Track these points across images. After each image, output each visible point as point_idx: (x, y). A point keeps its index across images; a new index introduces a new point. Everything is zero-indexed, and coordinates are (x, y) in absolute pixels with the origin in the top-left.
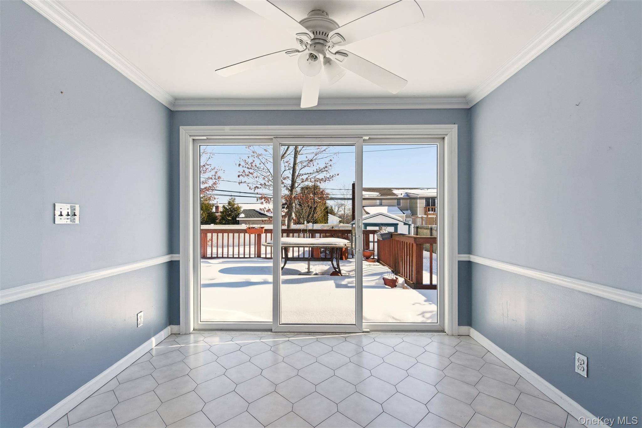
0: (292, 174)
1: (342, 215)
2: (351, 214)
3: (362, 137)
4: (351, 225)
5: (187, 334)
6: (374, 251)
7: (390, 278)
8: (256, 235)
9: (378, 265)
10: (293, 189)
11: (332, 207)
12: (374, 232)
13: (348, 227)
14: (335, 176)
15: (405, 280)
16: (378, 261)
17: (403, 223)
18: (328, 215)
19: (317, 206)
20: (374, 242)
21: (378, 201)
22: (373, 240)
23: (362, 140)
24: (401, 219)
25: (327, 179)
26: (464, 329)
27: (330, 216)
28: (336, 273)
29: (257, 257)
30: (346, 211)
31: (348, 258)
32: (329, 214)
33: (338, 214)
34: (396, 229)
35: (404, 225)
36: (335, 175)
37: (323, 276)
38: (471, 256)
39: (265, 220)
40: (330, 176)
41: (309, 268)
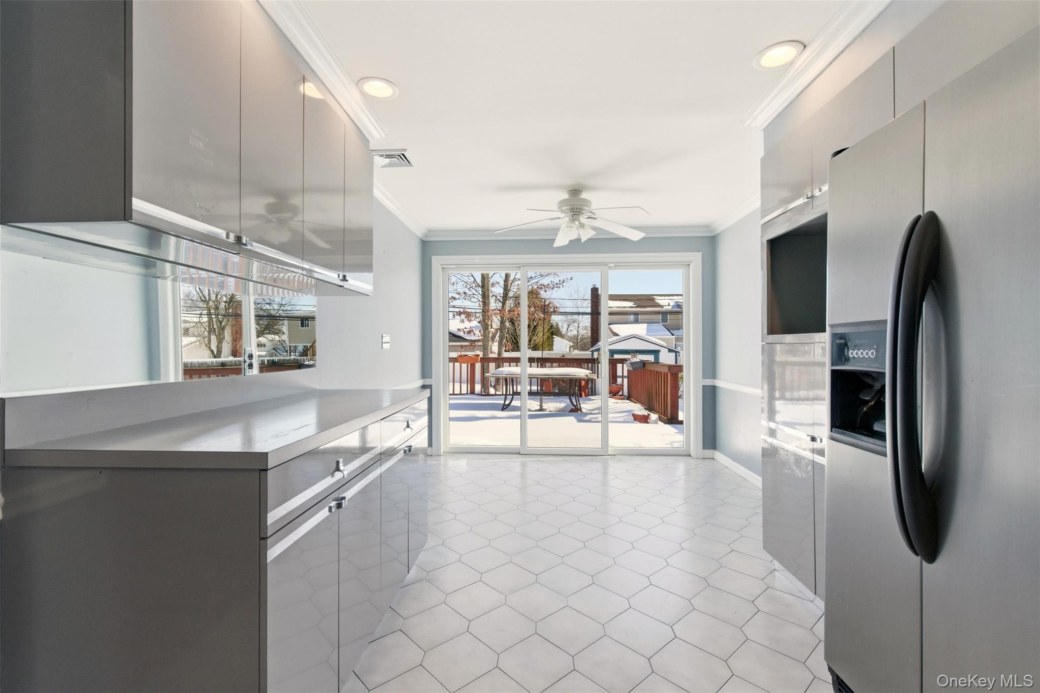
0: (505, 279)
1: (574, 336)
2: (590, 335)
3: (608, 265)
4: (591, 352)
5: (439, 455)
6: (623, 386)
7: (640, 414)
8: (469, 365)
9: (628, 403)
10: (507, 300)
11: (557, 325)
12: (622, 361)
13: (587, 354)
14: (567, 281)
15: (659, 416)
16: (629, 398)
17: (667, 350)
18: (554, 338)
19: (537, 325)
20: (623, 377)
21: (632, 317)
22: (621, 375)
23: (607, 267)
24: (664, 344)
25: (556, 285)
26: (709, 453)
27: (557, 339)
28: (575, 410)
29: (470, 393)
30: (580, 331)
31: (588, 395)
32: (554, 336)
33: (568, 336)
34: (657, 358)
35: (669, 352)
36: (567, 279)
37: (560, 413)
38: (716, 381)
39: (466, 346)
40: (560, 281)
41: (541, 405)
